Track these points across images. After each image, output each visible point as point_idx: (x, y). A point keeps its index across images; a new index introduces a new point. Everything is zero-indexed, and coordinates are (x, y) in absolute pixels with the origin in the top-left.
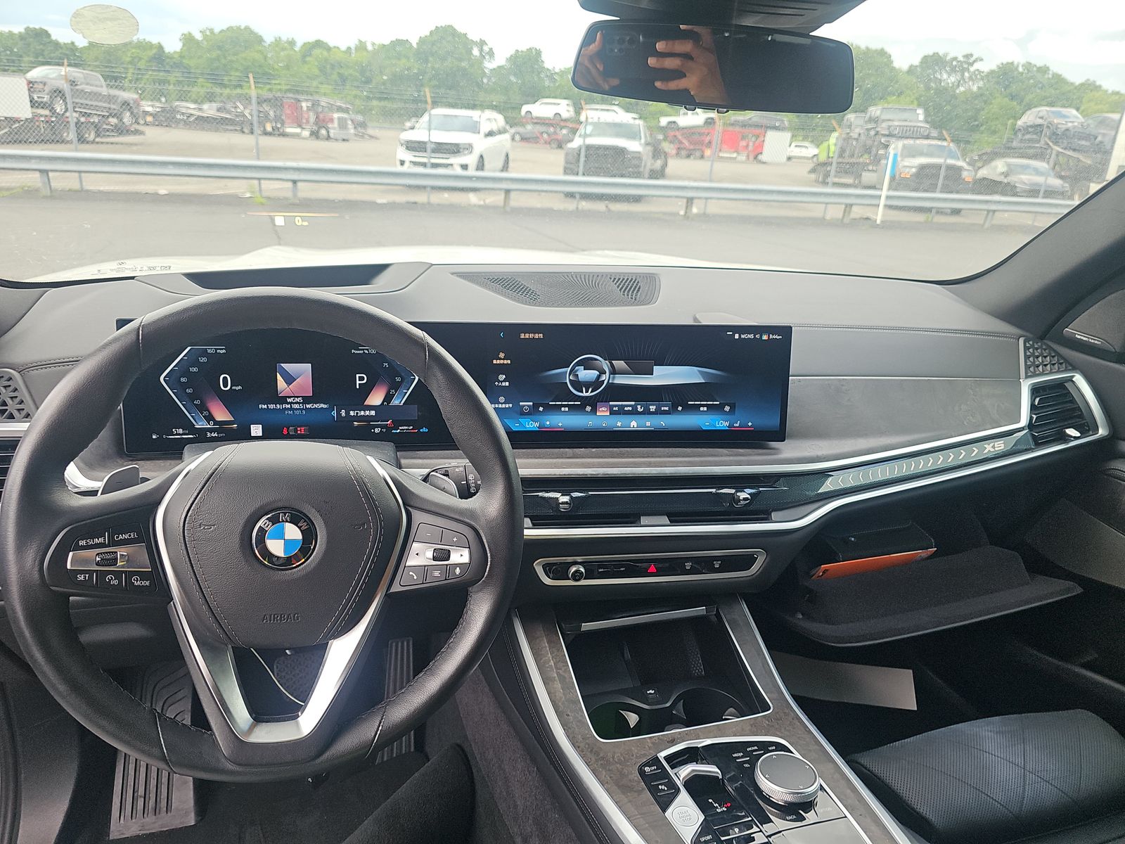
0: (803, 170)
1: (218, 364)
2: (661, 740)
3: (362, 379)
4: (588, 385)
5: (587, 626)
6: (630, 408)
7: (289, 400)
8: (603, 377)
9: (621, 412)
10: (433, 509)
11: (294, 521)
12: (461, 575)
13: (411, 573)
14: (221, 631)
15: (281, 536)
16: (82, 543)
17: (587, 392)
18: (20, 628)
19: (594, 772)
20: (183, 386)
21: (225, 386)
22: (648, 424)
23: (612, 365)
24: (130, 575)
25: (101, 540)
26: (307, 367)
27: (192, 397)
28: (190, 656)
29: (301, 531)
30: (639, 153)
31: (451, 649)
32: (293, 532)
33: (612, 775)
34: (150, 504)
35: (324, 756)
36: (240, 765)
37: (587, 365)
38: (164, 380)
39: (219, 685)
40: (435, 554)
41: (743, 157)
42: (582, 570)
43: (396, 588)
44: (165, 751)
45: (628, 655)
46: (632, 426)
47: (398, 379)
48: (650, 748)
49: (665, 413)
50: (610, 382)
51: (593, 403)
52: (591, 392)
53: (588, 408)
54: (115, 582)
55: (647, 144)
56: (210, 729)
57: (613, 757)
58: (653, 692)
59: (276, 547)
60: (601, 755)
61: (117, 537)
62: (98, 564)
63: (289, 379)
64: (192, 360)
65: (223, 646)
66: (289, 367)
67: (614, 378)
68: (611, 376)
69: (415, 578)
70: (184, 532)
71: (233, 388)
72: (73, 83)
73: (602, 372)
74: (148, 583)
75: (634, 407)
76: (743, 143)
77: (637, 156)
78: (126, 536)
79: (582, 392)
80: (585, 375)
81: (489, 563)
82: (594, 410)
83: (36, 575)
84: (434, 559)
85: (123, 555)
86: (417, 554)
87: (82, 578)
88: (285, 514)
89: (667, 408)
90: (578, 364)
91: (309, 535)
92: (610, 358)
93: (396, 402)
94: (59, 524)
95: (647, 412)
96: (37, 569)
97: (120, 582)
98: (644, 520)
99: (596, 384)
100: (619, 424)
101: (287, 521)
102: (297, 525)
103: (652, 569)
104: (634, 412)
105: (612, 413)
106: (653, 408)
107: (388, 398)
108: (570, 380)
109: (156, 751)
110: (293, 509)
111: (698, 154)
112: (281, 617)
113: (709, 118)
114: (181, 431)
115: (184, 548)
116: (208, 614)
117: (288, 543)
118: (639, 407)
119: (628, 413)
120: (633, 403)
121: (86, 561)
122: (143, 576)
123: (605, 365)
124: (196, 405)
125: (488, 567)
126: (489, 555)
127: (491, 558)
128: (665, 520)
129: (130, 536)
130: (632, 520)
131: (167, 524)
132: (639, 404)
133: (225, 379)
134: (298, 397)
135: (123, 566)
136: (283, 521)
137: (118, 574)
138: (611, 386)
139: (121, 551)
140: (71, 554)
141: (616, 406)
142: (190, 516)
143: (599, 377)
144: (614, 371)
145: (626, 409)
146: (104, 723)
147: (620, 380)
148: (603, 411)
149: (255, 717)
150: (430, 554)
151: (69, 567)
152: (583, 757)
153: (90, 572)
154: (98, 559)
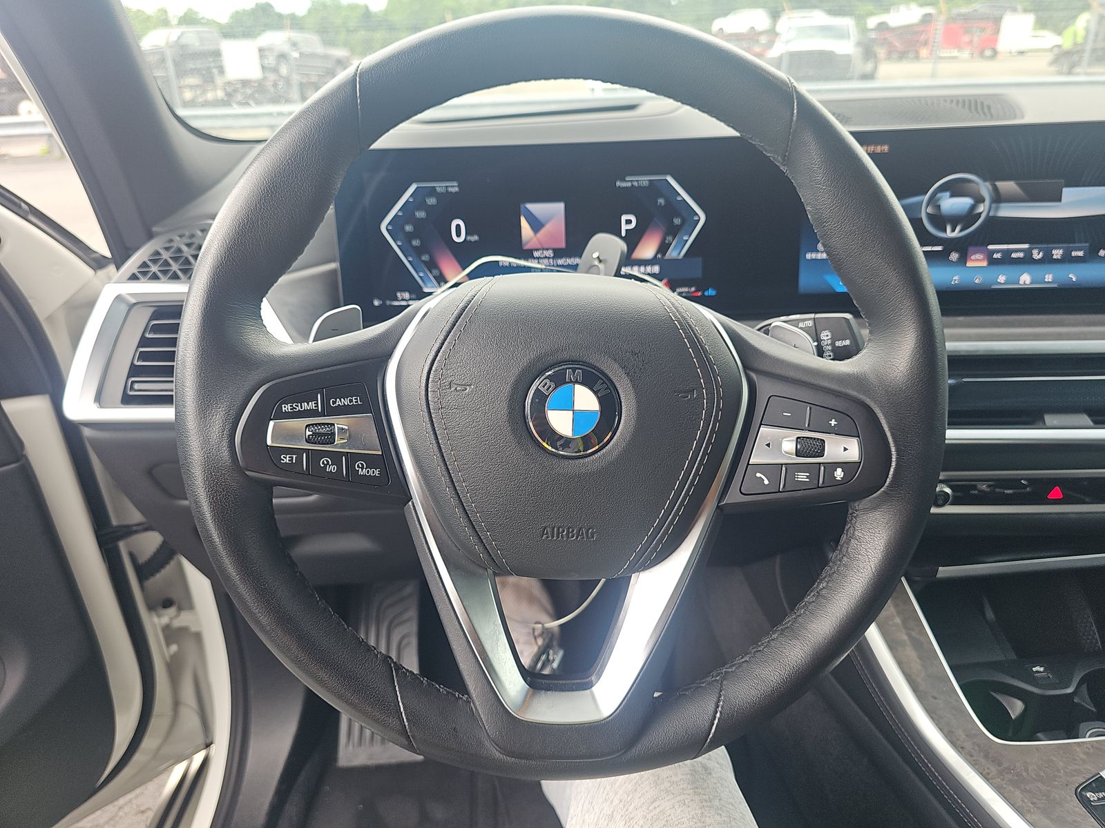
0: (1043, 62)
1: (449, 207)
2: (1097, 749)
3: (628, 222)
4: (955, 220)
5: (944, 572)
6: (1021, 255)
7: (536, 254)
8: (981, 208)
9: (1007, 260)
10: (791, 374)
11: (589, 382)
12: (845, 480)
13: (758, 475)
14: (482, 549)
15: (568, 405)
16: (286, 408)
17: (953, 230)
18: (207, 531)
19: (1000, 790)
20: (409, 237)
21: (458, 235)
22: (1049, 278)
23: (996, 189)
24: (352, 458)
25: (312, 405)
26: (559, 207)
27: (419, 251)
28: (438, 584)
29: (598, 397)
30: (848, 56)
31: (824, 597)
32: (586, 399)
33: (1035, 800)
34: (377, 357)
35: (633, 751)
36: (511, 754)
37: (955, 189)
38: (387, 230)
39: (476, 626)
40: (799, 447)
41: (965, 54)
42: (948, 490)
43: (733, 497)
44: (406, 724)
45: (990, 615)
46: (1021, 282)
47: (677, 221)
48: (1084, 761)
49: (1078, 260)
50: (991, 214)
51: (963, 247)
52: (961, 231)
53: (954, 256)
54: (332, 469)
55: (859, 44)
56: (464, 690)
57: (1027, 770)
58: (1042, 669)
59: (561, 422)
60: (1005, 765)
61: (334, 403)
62: (308, 441)
63: (536, 225)
64: (418, 200)
65: (481, 571)
66: (535, 208)
67: (997, 209)
68: (994, 205)
69: (766, 482)
70: (427, 395)
71: (469, 238)
72: (294, 44)
73: (979, 200)
74: (377, 473)
75: (1028, 253)
76: (966, 38)
77: (847, 59)
78: (346, 402)
79: (945, 231)
80: (952, 204)
81: (894, 464)
82: (963, 259)
83: (225, 454)
84: (798, 454)
85: (343, 429)
86: (768, 445)
87: (287, 460)
88: (574, 370)
89: (1080, 254)
90: (943, 188)
91: (609, 405)
92: (992, 176)
93: (672, 253)
94: (255, 377)
95: (1048, 260)
96: (225, 443)
97: (340, 468)
98: (1049, 419)
99: (968, 218)
100: (1002, 279)
101: (577, 382)
102: (591, 389)
103: (1057, 492)
104: (1027, 261)
105: (992, 262)
106: (1057, 254)
107: (663, 248)
108: (928, 214)
109: (393, 722)
110: (584, 363)
111: (911, 55)
112: (568, 533)
113: (926, 15)
114: (407, 295)
115: (427, 419)
116: (463, 521)
117: (578, 417)
118: (1035, 252)
119: (1018, 261)
120: (1026, 246)
121: (292, 436)
122: (371, 461)
123: (985, 189)
124: (424, 262)
125: (892, 470)
126: (893, 449)
127: (898, 454)
128: (1085, 419)
129: (351, 401)
130: (1032, 418)
131: (403, 384)
132: (1035, 248)
133: (458, 227)
134: (547, 249)
135: (342, 446)
136: (571, 382)
137: (336, 457)
138: (992, 221)
139: (340, 423)
140: (272, 423)
141: (997, 251)
142: (436, 370)
143: (973, 207)
144: (998, 198)
145: (1014, 255)
146: (322, 675)
147: (1008, 211)
148: (977, 261)
149: (531, 682)
150: (789, 446)
151: (269, 442)
152: (974, 764)
153: (299, 452)
154: (308, 433)
